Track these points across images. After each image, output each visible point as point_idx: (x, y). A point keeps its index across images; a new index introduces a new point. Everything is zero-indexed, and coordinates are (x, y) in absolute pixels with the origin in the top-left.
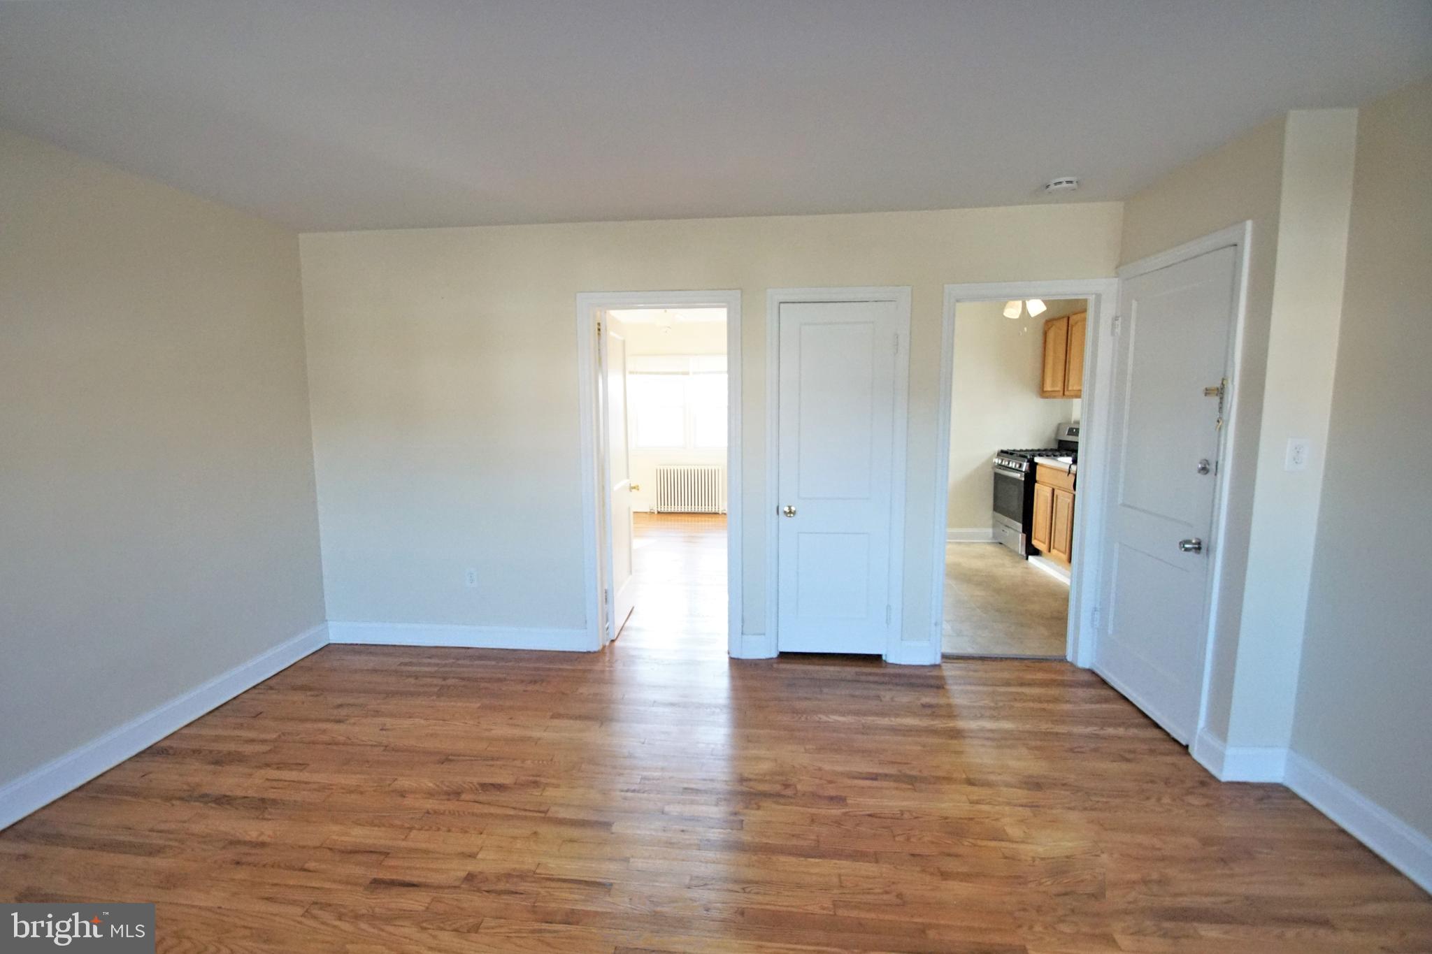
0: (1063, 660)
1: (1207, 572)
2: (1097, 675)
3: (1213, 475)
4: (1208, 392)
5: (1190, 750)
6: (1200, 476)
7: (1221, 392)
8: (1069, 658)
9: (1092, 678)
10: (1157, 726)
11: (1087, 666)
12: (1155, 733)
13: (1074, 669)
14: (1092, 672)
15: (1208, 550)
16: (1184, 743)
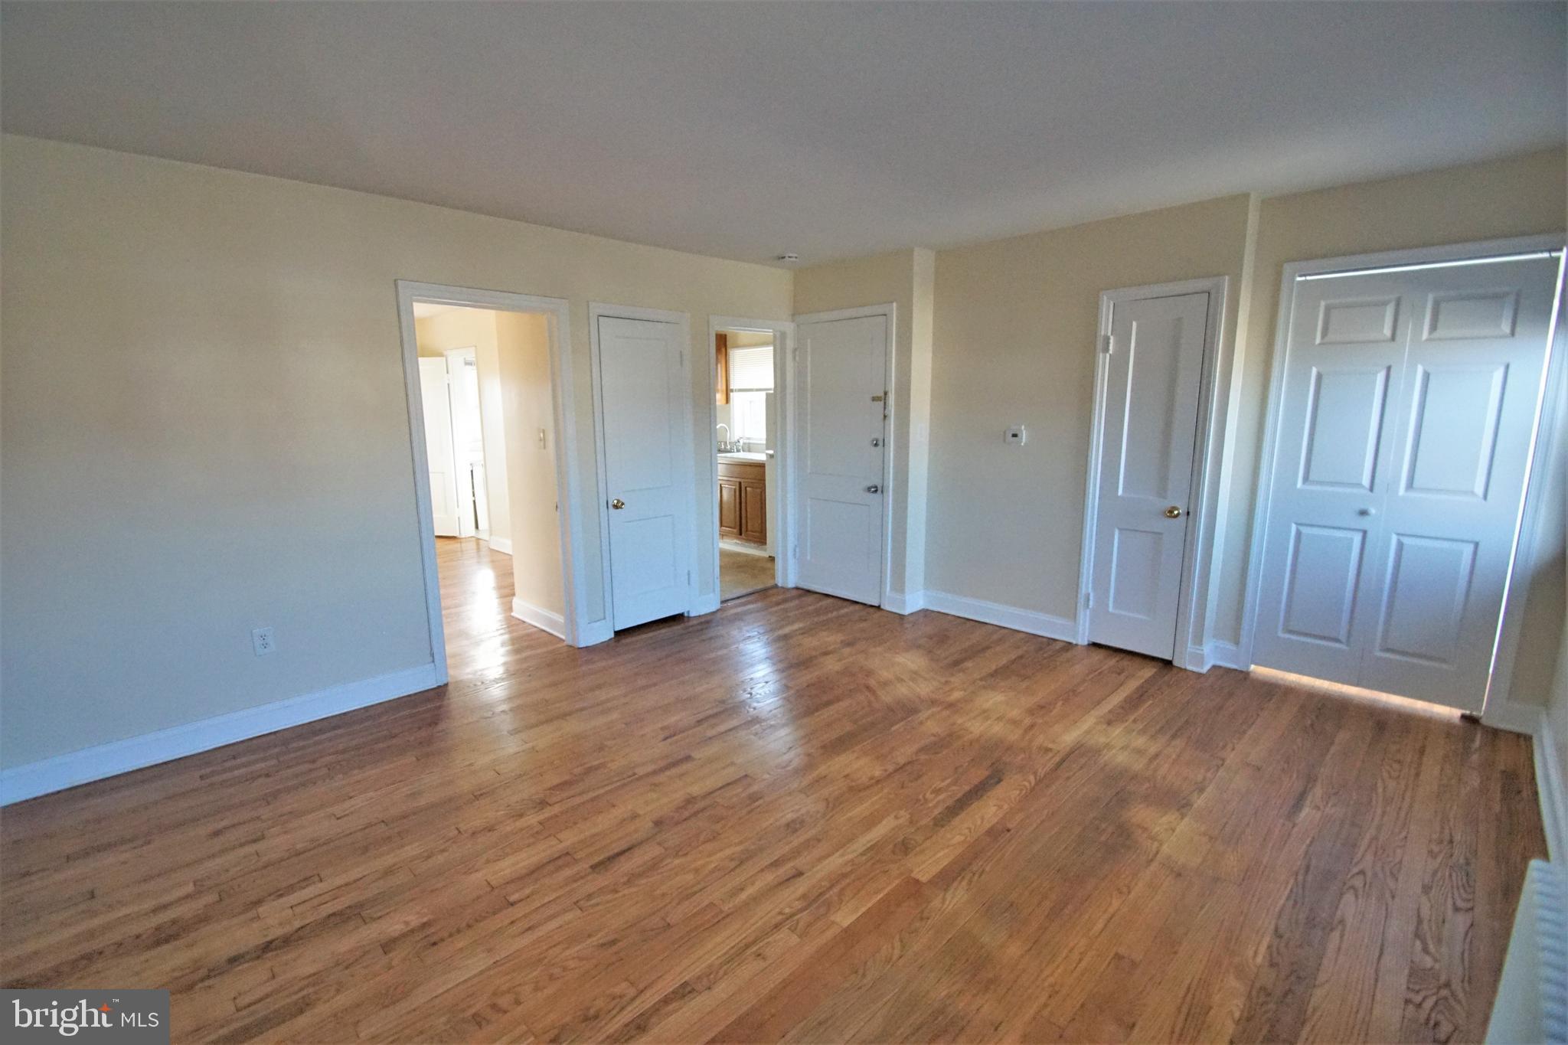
0: (776, 586)
1: (883, 505)
2: (802, 589)
3: (882, 447)
4: (874, 399)
5: (882, 607)
6: (873, 448)
7: (884, 398)
8: (780, 585)
9: (800, 592)
10: (857, 603)
11: (794, 586)
12: (857, 607)
13: (785, 590)
14: (797, 588)
15: (882, 492)
16: (876, 605)
